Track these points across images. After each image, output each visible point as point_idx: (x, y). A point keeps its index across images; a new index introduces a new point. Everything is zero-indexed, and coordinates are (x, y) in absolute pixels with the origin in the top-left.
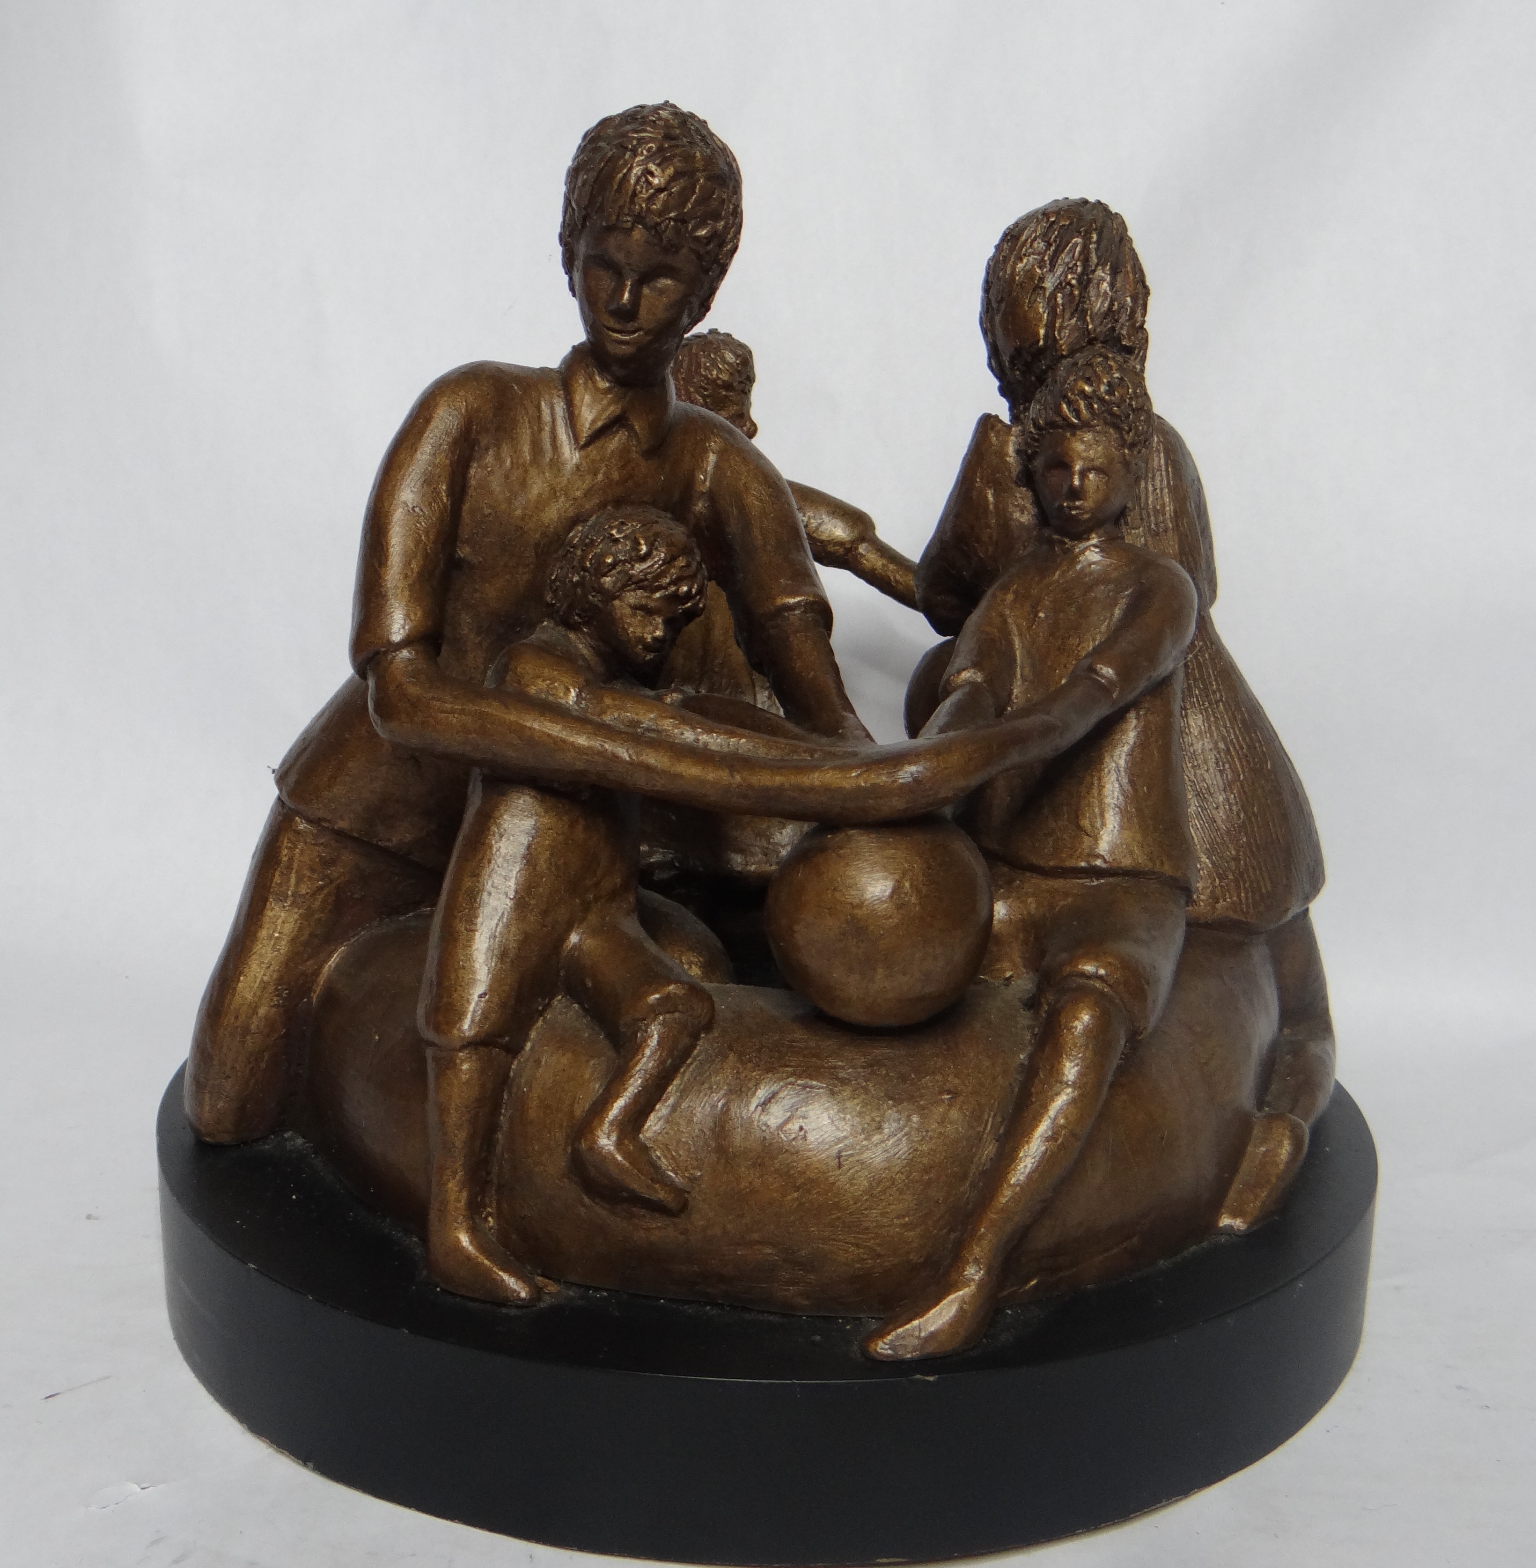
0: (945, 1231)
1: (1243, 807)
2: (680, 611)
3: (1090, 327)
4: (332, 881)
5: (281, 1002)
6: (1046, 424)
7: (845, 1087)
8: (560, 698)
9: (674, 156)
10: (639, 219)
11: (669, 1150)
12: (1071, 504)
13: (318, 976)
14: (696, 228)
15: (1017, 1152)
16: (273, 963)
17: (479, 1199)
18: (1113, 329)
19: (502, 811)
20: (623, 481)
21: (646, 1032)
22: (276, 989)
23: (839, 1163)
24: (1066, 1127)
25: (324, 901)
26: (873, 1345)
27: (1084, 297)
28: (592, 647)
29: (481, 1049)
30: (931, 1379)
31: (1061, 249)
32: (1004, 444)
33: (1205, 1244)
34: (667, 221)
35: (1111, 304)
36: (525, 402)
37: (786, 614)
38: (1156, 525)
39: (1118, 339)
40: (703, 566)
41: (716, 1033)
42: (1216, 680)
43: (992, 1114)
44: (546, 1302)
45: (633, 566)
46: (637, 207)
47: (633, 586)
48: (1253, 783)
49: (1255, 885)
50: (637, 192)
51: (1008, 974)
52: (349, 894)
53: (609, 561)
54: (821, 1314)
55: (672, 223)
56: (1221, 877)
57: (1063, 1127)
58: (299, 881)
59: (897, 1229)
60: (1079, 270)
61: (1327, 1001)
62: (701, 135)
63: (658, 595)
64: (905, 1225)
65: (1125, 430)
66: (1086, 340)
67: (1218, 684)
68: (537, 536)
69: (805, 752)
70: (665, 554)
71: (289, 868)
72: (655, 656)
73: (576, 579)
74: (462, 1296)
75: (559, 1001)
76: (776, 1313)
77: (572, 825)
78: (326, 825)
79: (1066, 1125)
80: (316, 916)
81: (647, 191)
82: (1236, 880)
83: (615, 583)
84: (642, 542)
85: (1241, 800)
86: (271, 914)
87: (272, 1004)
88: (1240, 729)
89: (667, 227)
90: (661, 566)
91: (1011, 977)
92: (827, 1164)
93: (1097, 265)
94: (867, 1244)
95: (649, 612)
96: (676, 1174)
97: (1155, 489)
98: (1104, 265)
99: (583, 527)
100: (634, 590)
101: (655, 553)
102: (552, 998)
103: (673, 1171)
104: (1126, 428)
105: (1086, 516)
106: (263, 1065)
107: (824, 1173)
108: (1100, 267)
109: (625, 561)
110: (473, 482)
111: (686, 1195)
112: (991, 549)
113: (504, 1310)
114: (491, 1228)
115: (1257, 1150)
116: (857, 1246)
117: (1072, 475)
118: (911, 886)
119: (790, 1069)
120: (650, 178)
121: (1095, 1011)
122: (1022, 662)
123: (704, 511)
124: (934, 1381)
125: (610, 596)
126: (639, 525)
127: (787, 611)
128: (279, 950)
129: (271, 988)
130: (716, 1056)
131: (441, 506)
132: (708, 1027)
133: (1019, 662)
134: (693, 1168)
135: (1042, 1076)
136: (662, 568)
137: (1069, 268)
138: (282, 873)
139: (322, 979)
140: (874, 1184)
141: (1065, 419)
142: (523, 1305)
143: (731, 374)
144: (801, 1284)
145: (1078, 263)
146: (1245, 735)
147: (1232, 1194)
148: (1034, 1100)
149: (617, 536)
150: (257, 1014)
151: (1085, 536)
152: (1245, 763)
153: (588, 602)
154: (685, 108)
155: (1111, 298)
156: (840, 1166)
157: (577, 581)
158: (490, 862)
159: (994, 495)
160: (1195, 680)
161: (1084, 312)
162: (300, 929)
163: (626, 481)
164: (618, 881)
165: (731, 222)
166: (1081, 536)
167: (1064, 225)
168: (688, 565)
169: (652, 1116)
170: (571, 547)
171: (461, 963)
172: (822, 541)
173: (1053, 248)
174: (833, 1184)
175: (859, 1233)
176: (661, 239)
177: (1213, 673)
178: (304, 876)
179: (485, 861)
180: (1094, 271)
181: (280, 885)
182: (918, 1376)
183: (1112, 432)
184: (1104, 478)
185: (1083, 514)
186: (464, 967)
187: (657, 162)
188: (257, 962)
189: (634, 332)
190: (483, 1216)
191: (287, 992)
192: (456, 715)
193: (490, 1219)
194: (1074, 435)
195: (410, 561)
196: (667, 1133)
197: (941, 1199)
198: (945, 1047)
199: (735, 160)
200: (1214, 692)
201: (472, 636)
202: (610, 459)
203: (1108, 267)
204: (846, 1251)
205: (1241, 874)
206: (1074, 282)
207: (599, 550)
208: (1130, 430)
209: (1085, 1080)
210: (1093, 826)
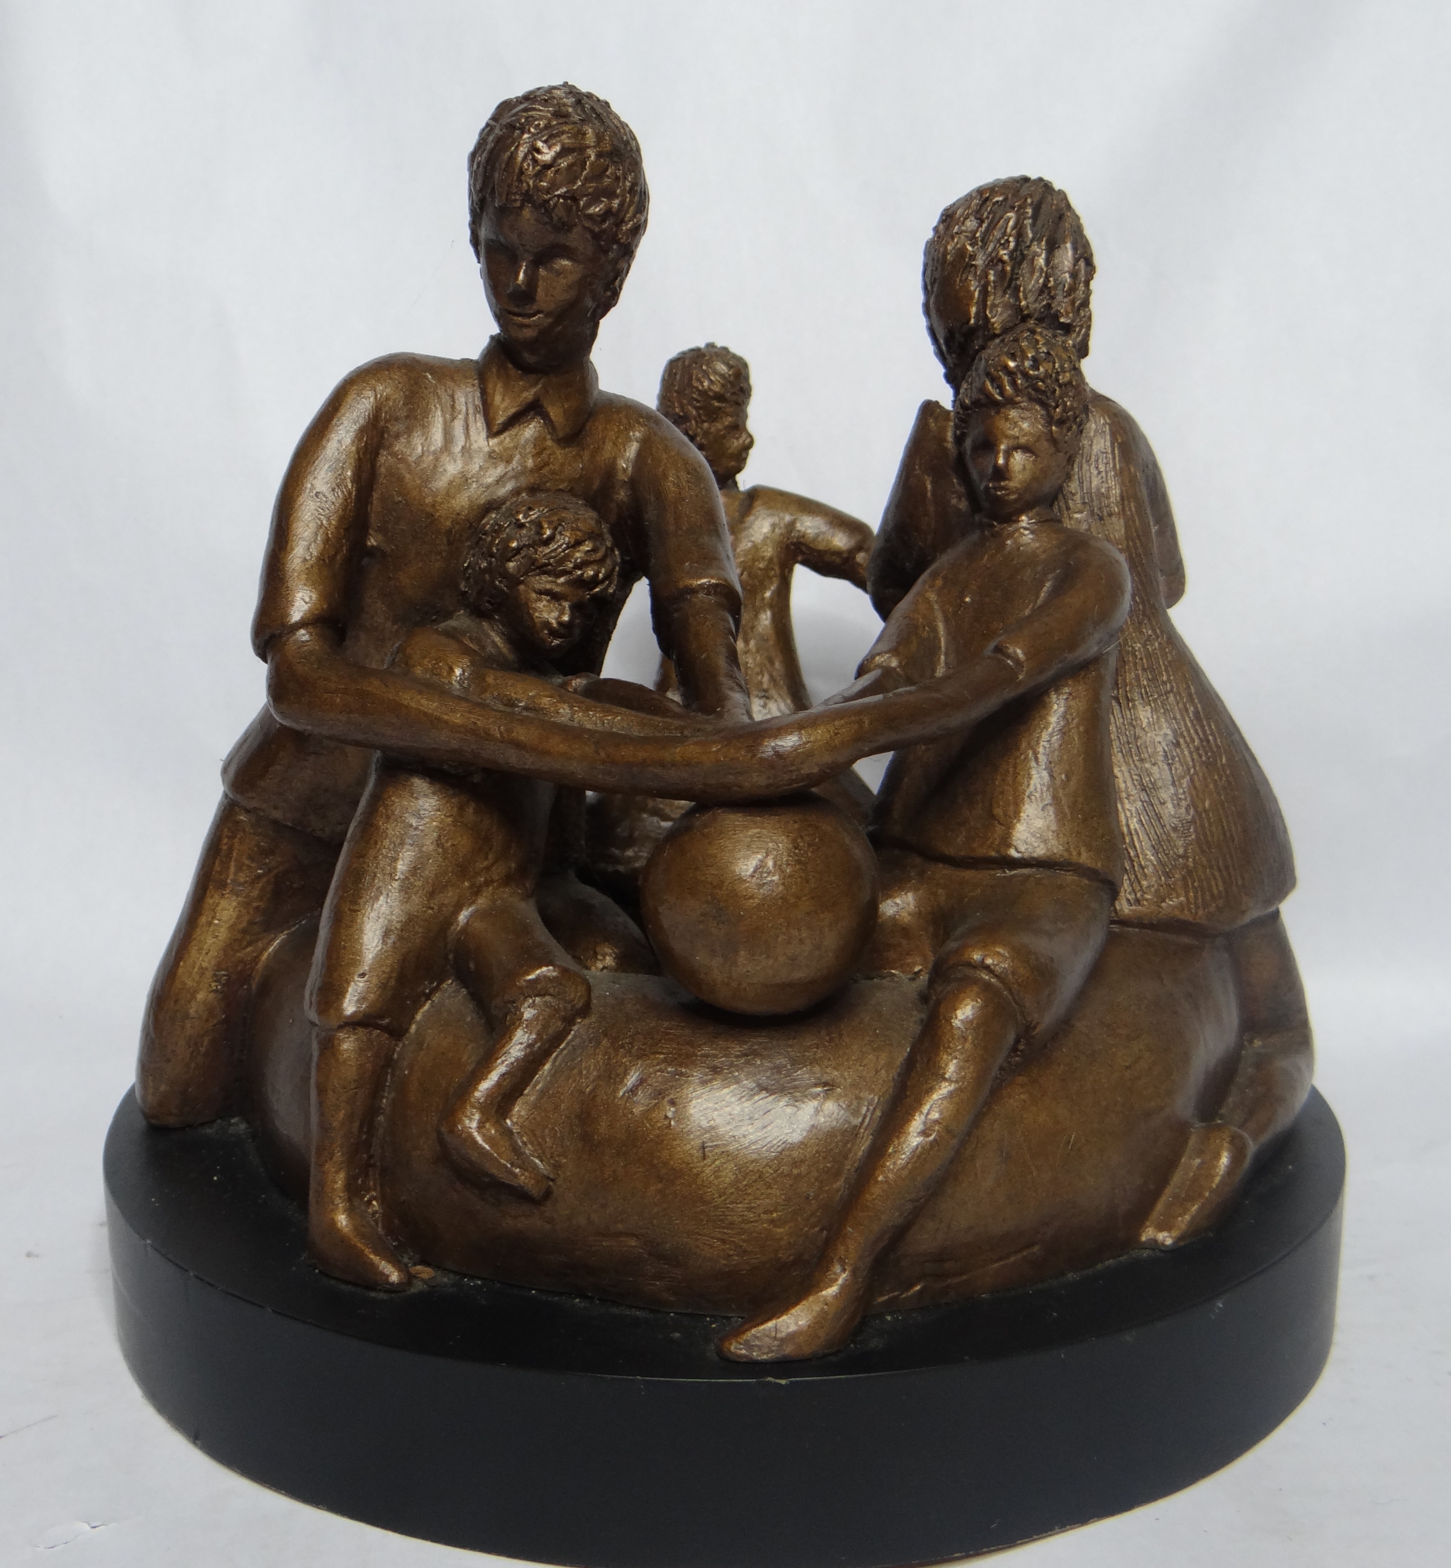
0: (817, 1229)
1: (1193, 801)
2: (588, 596)
3: (1023, 303)
4: (270, 871)
5: (219, 987)
6: (972, 403)
7: (716, 1076)
8: (444, 677)
9: (563, 133)
10: (527, 197)
11: (535, 1135)
12: (997, 484)
13: (256, 964)
14: (588, 205)
15: (886, 1147)
16: (211, 949)
17: (360, 1182)
18: (1049, 306)
19: (391, 794)
20: (538, 468)
21: (516, 1014)
22: (215, 975)
23: (704, 1153)
24: (940, 1123)
25: (263, 889)
26: (727, 1344)
27: (1017, 274)
28: (503, 634)
29: (360, 1030)
30: (783, 1382)
31: (992, 225)
32: (943, 430)
33: (1123, 1259)
34: (556, 198)
35: (1047, 280)
36: (439, 391)
37: (689, 597)
38: (1100, 509)
39: (1056, 316)
40: (617, 553)
41: (593, 1018)
42: (1166, 671)
43: (871, 1108)
44: (418, 1287)
45: (536, 551)
46: (524, 185)
47: (538, 571)
48: (1205, 778)
49: (1205, 884)
50: (524, 170)
51: (917, 969)
52: (288, 883)
53: (514, 545)
54: (689, 1311)
55: (561, 200)
56: (1168, 875)
57: (936, 1122)
58: (239, 868)
59: (765, 1225)
60: (1012, 245)
61: (1306, 1014)
62: (596, 113)
63: (562, 580)
64: (772, 1221)
65: (1051, 406)
66: (1020, 317)
67: (1168, 676)
68: (448, 523)
69: (676, 729)
70: (569, 538)
71: (229, 856)
72: (561, 642)
73: (484, 564)
74: (337, 1279)
75: (449, 985)
76: (644, 1309)
77: (461, 808)
78: (262, 814)
79: (940, 1121)
80: (255, 904)
81: (534, 168)
82: (1184, 878)
83: (519, 568)
84: (546, 526)
85: (1192, 797)
86: (211, 901)
87: (210, 990)
88: (1192, 721)
89: (556, 205)
90: (564, 551)
91: (921, 971)
92: (692, 1155)
93: (1032, 240)
94: (733, 1239)
95: (555, 597)
96: (541, 1161)
97: (1099, 473)
98: (1040, 240)
99: (497, 514)
100: (539, 575)
101: (558, 537)
102: (441, 981)
103: (538, 1157)
104: (1053, 404)
105: (1013, 497)
106: (203, 1050)
107: (688, 1164)
108: (1036, 243)
109: (529, 546)
110: (383, 470)
111: (551, 1183)
112: (930, 537)
113: (373, 1294)
114: (375, 1213)
115: (1191, 1162)
116: (724, 1241)
117: (997, 454)
118: (775, 864)
119: (662, 1056)
120: (536, 155)
121: (977, 1002)
122: (947, 649)
123: (625, 499)
124: (786, 1384)
125: (514, 581)
126: (546, 510)
127: (689, 594)
128: (217, 936)
129: (209, 974)
130: (590, 1042)
131: (345, 493)
132: (585, 1011)
133: (943, 649)
134: (559, 1155)
135: (919, 1069)
136: (566, 552)
137: (1001, 244)
138: (222, 861)
139: (260, 966)
140: (740, 1176)
141: (989, 396)
142: (393, 1289)
143: (723, 386)
144: (667, 1279)
145: (1011, 239)
146: (1198, 727)
147: (1160, 1206)
148: (908, 1093)
149: (523, 521)
150: (196, 999)
151: (1014, 518)
152: (1196, 757)
153: (496, 588)
154: (584, 88)
155: (1046, 273)
156: (704, 1157)
157: (485, 567)
158: (376, 843)
159: (932, 483)
160: (1144, 670)
161: (1017, 289)
162: (238, 917)
163: (541, 468)
164: (513, 865)
165: (628, 200)
166: (1011, 518)
167: (997, 202)
168: (594, 550)
169: (520, 1101)
170: (483, 535)
171: (343, 943)
172: (819, 551)
173: (985, 225)
174: (697, 1175)
175: (723, 1228)
176: (551, 218)
177: (1163, 662)
178: (243, 864)
179: (372, 842)
180: (1029, 247)
181: (220, 873)
182: (770, 1379)
183: (1039, 409)
184: (1031, 457)
185: (1008, 495)
186: (345, 948)
187: (545, 138)
188: (197, 948)
189: (534, 315)
190: (366, 1199)
191: (225, 978)
192: (339, 695)
193: (374, 1203)
194: (998, 412)
195: (310, 545)
196: (534, 1119)
197: (812, 1194)
198: (827, 1038)
199: (635, 139)
200: (1164, 683)
201: (389, 624)
202: (524, 447)
203: (1043, 243)
204: (712, 1247)
205: (1190, 872)
206: (1006, 258)
207: (505, 536)
208: (1057, 406)
209: (963, 1074)
210: (1005, 815)
